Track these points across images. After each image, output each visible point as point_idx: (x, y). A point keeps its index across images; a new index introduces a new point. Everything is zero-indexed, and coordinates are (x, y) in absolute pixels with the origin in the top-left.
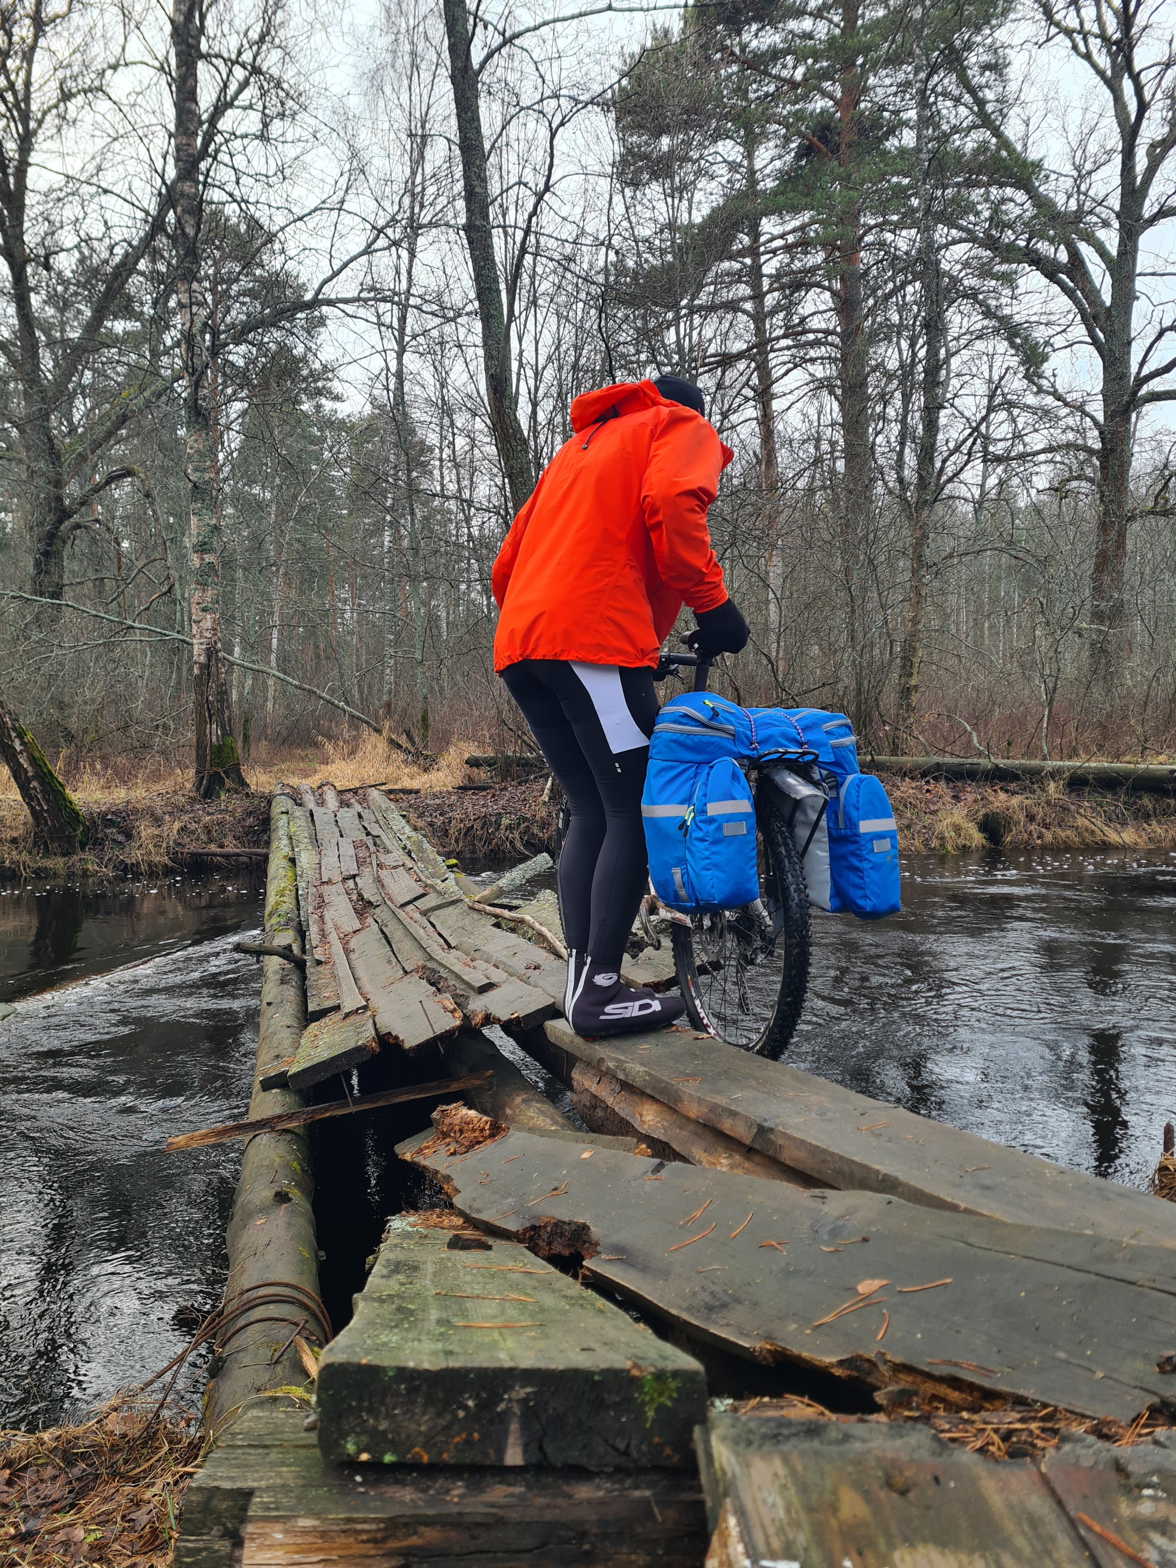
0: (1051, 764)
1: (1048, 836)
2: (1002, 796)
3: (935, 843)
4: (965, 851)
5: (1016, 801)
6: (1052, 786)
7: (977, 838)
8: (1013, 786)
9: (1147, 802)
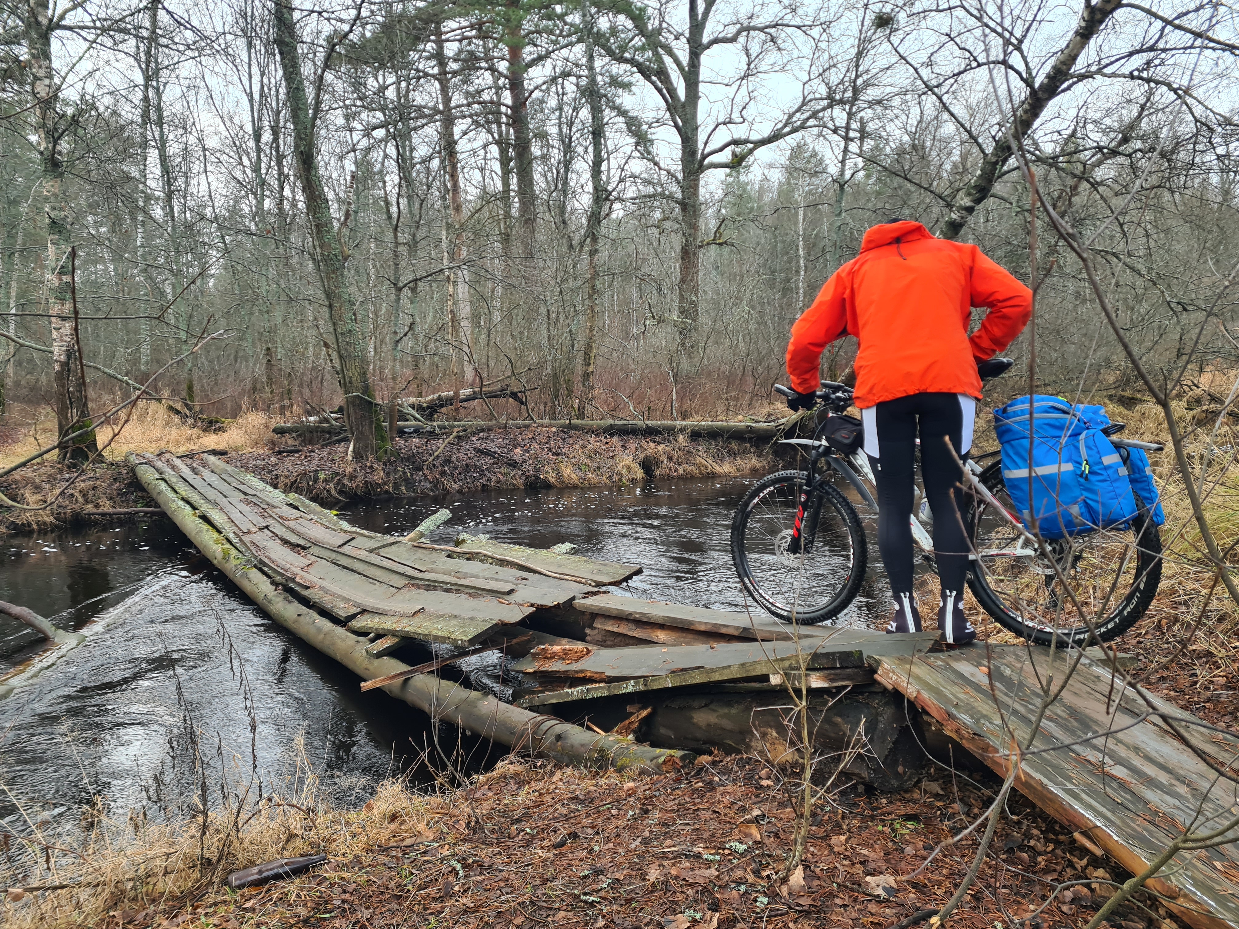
0: (680, 423)
1: (681, 471)
2: (652, 445)
3: (615, 478)
4: (633, 481)
5: (661, 448)
6: (681, 438)
7: (640, 473)
8: (658, 438)
9: (734, 446)
